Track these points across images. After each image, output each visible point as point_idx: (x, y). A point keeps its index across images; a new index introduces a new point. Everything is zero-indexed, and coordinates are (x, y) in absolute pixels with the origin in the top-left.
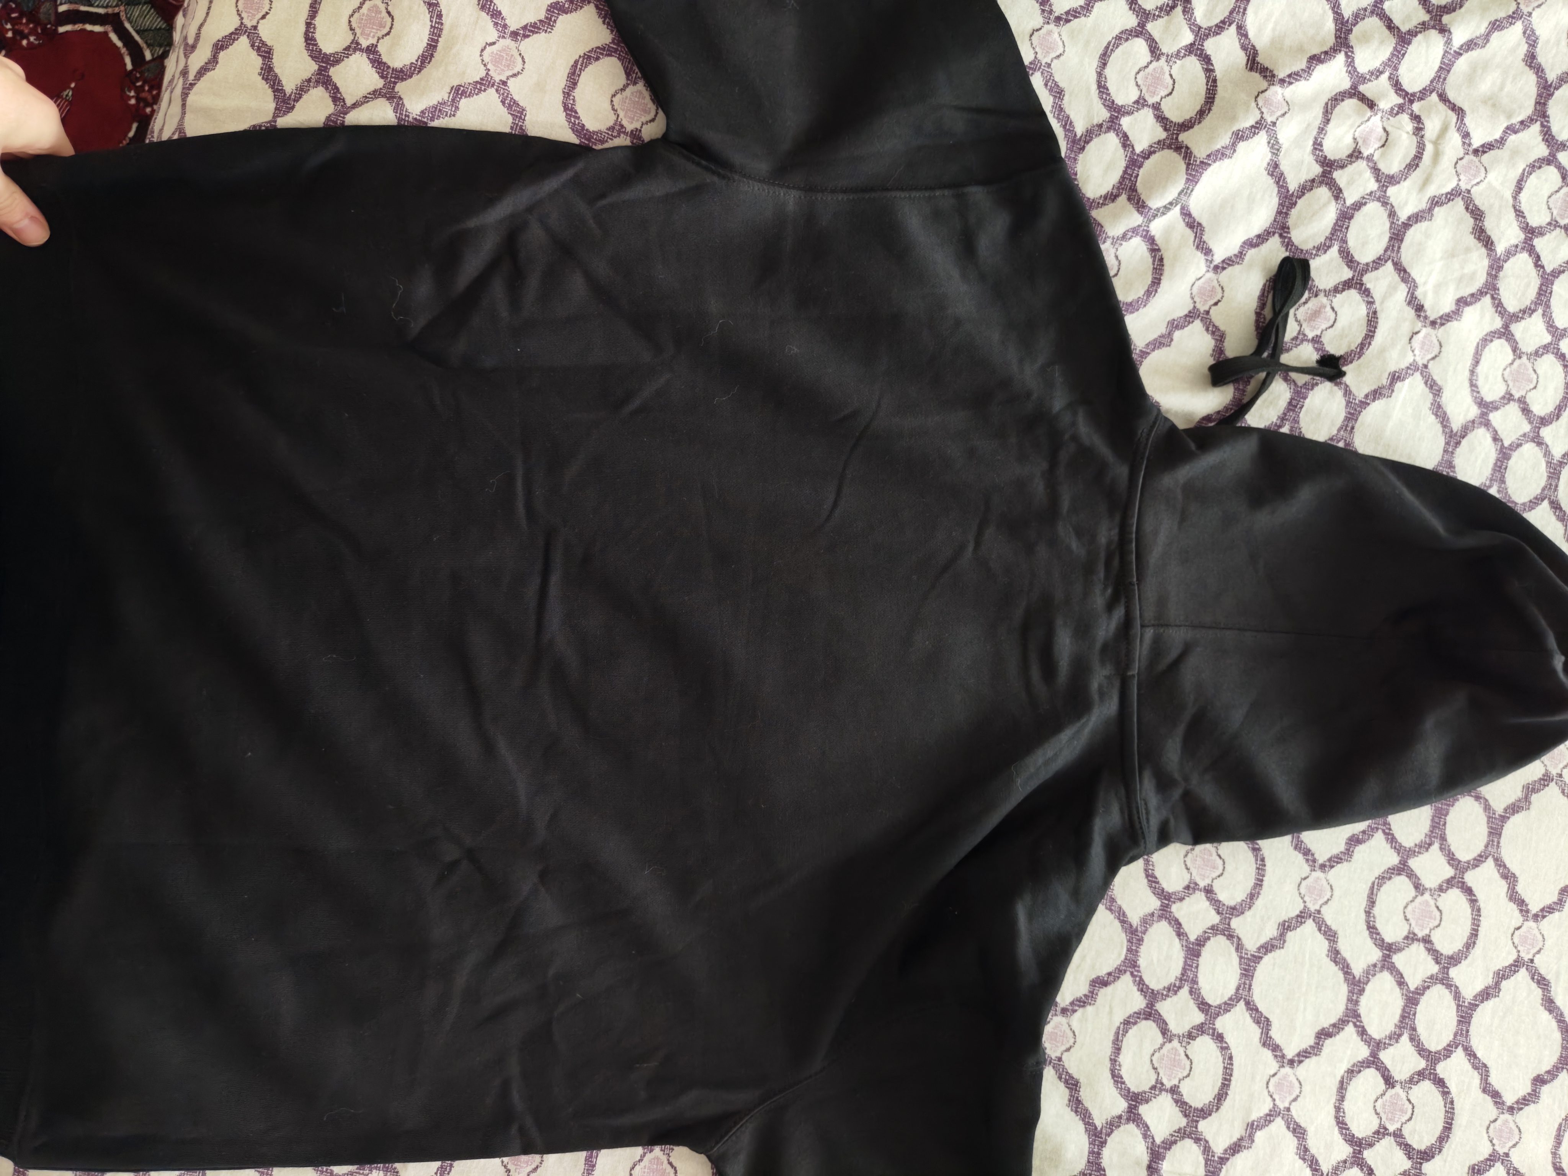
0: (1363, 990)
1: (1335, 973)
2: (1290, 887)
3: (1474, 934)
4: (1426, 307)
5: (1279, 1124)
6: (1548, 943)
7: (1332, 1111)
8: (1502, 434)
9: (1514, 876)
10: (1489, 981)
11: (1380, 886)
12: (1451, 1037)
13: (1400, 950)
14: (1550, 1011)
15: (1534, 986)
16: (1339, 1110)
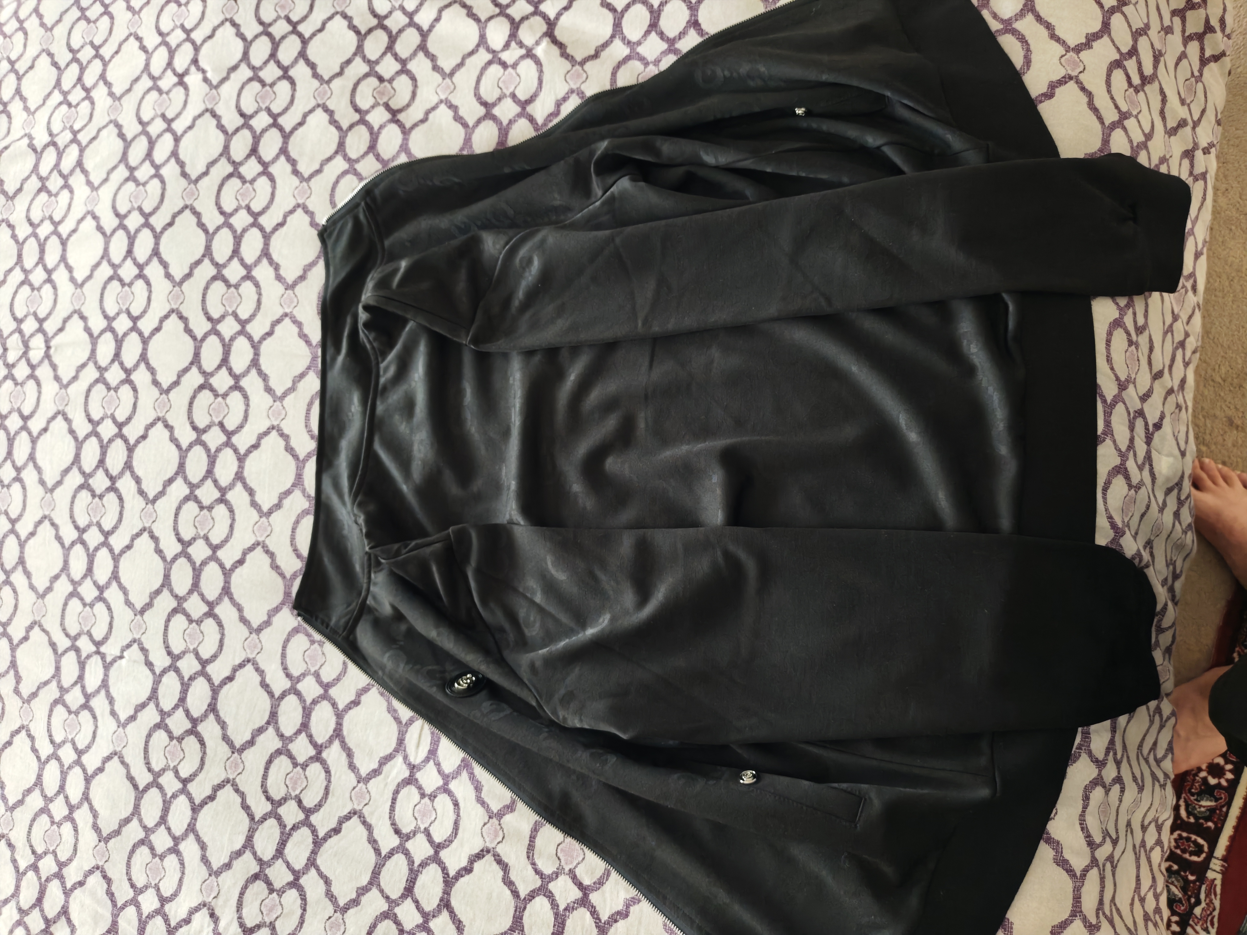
0: (236, 474)
1: (251, 483)
2: (277, 529)
3: (177, 515)
4: (208, 916)
5: (279, 393)
6: (138, 515)
7: (251, 403)
8: (166, 832)
9: (156, 552)
10: (169, 489)
11: (227, 537)
12: (189, 454)
13: (216, 500)
14: (137, 477)
15: (145, 490)
16: (247, 405)
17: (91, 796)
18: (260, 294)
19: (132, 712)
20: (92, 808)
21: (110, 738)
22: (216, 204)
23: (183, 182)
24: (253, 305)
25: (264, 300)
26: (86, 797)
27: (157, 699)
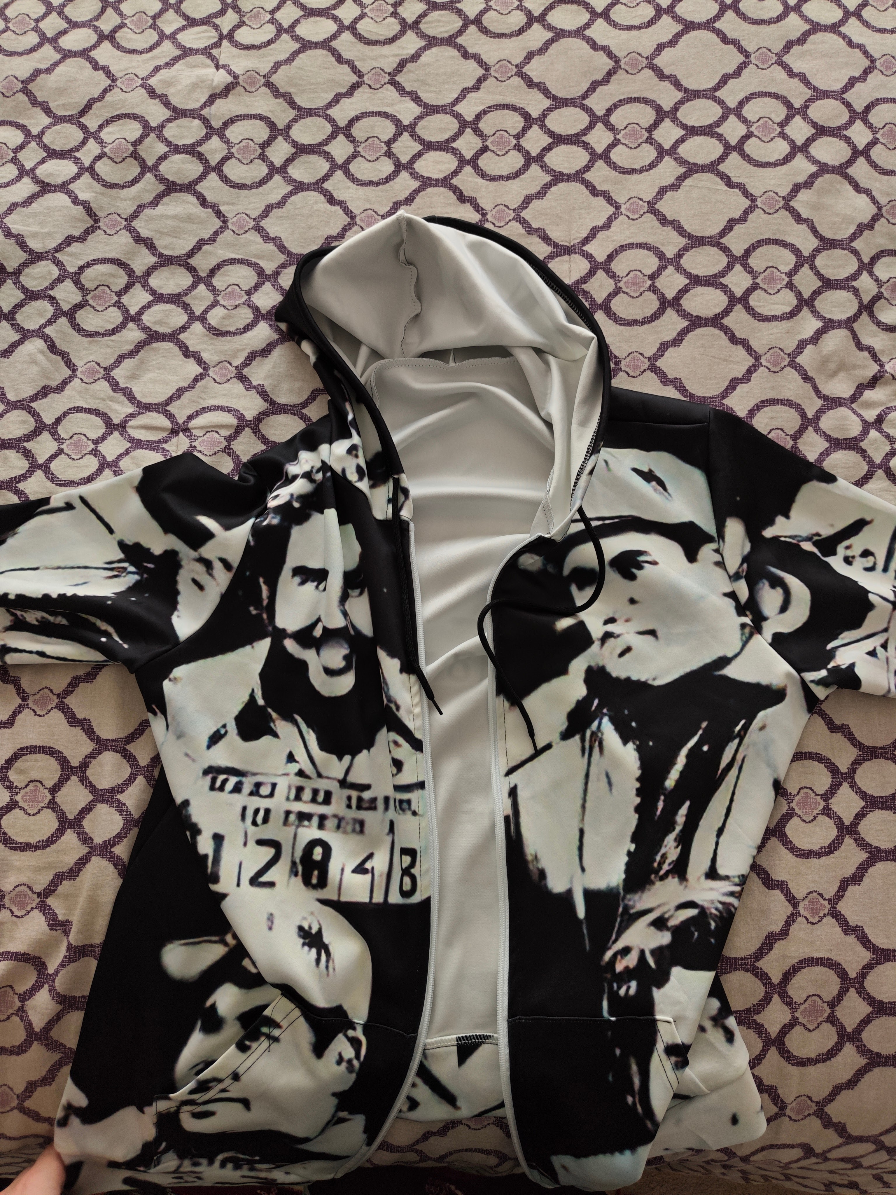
0: (428, 178)
3: (379, 114)
5: (524, 214)
6: (376, 65)
7: (510, 181)
8: (39, 158)
9: (336, 95)
10: (407, 98)
11: (358, 180)
12: (448, 115)
13: (398, 160)
15: (405, 70)
16: (508, 178)
17: (69, 61)
18: (641, 171)
19: (159, 91)
20: (56, 64)
21: (130, 71)
22: (752, 94)
23: (778, 47)
24: (626, 165)
25: (635, 177)
26: (67, 55)
27: (175, 119)
